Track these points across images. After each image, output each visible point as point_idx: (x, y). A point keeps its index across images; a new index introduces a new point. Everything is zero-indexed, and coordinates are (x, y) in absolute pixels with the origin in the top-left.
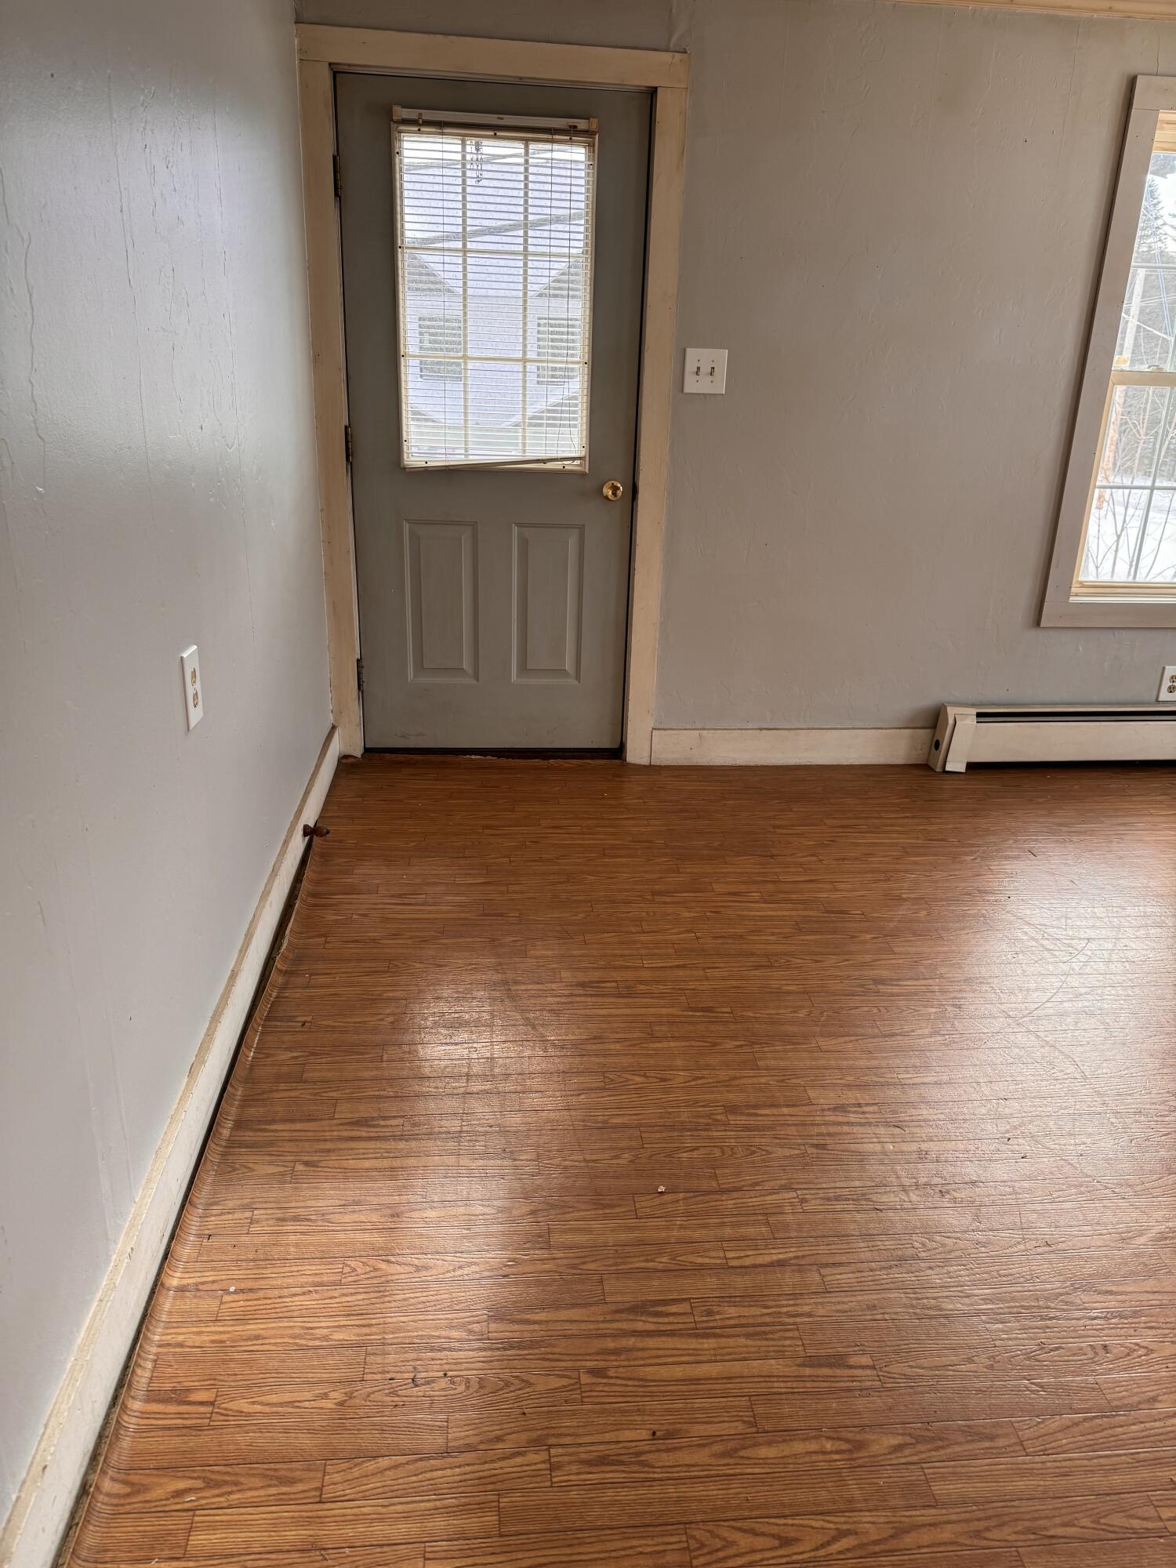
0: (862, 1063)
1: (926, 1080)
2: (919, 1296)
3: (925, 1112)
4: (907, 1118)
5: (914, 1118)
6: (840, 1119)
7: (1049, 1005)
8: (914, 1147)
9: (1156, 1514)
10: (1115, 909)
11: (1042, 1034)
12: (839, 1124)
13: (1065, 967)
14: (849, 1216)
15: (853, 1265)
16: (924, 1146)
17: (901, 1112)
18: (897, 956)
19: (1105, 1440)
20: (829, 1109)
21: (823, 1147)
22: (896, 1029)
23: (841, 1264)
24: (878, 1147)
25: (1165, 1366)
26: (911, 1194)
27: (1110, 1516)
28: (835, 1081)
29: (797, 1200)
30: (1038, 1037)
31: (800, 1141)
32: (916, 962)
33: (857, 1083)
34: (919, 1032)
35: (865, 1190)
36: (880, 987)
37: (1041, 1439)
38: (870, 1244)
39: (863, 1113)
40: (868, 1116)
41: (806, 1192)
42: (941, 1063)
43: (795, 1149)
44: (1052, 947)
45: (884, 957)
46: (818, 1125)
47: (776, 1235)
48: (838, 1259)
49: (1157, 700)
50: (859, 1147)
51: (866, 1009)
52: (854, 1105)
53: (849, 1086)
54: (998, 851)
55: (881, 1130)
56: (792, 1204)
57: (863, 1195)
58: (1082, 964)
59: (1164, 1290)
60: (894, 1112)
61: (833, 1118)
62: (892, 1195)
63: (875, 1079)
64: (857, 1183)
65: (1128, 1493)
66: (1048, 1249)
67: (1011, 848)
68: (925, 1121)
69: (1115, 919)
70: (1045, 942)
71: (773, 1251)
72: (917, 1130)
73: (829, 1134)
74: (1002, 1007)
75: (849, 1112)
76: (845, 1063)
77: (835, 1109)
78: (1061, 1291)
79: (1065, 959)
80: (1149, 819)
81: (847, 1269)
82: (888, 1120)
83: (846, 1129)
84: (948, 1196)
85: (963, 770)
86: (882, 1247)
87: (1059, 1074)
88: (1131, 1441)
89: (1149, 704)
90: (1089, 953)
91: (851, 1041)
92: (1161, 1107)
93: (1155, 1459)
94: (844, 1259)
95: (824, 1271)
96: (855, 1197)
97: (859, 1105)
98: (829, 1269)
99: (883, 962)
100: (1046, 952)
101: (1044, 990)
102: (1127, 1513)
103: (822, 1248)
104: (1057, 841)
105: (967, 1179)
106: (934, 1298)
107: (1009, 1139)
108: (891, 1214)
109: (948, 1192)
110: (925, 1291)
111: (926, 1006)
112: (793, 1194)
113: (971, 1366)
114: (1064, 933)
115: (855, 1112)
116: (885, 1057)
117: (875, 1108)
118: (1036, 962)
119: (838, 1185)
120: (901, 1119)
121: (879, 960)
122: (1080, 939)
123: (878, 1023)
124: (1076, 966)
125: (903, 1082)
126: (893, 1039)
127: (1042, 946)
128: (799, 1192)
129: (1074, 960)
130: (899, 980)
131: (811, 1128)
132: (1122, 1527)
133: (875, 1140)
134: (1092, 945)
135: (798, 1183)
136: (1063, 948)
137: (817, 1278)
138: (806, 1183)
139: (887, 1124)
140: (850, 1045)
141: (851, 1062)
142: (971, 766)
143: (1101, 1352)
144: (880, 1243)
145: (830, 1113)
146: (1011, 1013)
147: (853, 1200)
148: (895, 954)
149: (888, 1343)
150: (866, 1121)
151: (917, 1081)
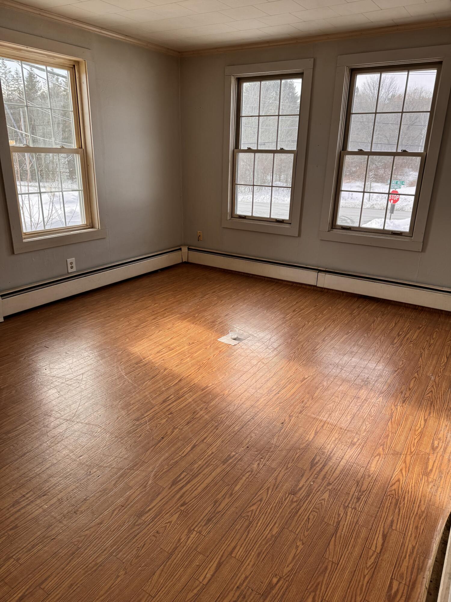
0: (16, 476)
1: (47, 466)
2: (87, 565)
3: (54, 480)
4: (47, 488)
5: (50, 486)
6: (18, 508)
7: (80, 408)
8: (55, 500)
9: (199, 582)
10: (86, 358)
11: (83, 421)
12: (19, 510)
13: (79, 389)
14: (42, 552)
15: (54, 573)
16: (59, 497)
17: (43, 487)
18: (11, 417)
19: (173, 569)
20: (11, 507)
21: (16, 527)
22: (25, 450)
23: (49, 577)
24: (41, 510)
25: (177, 524)
26: (64, 522)
27: (187, 596)
28: (8, 492)
29: (15, 561)
30: (82, 423)
31: (3, 532)
32: (20, 415)
33: (18, 486)
34: (35, 447)
35: (44, 534)
36: (9, 435)
37: (155, 587)
38: (57, 557)
39: (27, 498)
40: (30, 499)
41: (17, 554)
42: (51, 455)
43: (3, 537)
44: (71, 383)
45: (4, 420)
46: (9, 517)
47: (12, 587)
48: (46, 576)
49: (68, 273)
50: (33, 515)
51: (7, 449)
52: (21, 498)
53: (15, 490)
54: (33, 351)
55: (38, 501)
56: (13, 565)
57: (44, 537)
58: (84, 385)
59: (164, 496)
60: (40, 489)
61: (15, 510)
62: (56, 528)
63: (26, 479)
64: (39, 533)
65: (188, 582)
66: (124, 507)
67: (37, 348)
68: (54, 485)
69: (88, 362)
70: (67, 382)
71: (15, 596)
72: (54, 491)
73: (16, 519)
74: (63, 418)
75: (21, 502)
76: (9, 480)
77: (13, 505)
78: (135, 521)
79: (78, 386)
80: (82, 318)
81: (52, 577)
82: (39, 495)
83: (23, 511)
84: (78, 512)
85: (3, 321)
86: (63, 555)
87: (96, 434)
88: (180, 562)
89: (66, 275)
90: (85, 379)
91: (7, 468)
92: (134, 427)
93: (189, 562)
94: (49, 573)
95: (42, 587)
96: (40, 541)
97: (24, 496)
98: (45, 583)
99: (5, 423)
100: (70, 386)
101: (76, 402)
102: (192, 590)
103: (37, 576)
104: (54, 339)
105: (82, 500)
106: (93, 561)
107: (90, 472)
108: (59, 537)
109: (77, 511)
110: (88, 561)
111: (33, 433)
112: (12, 560)
113: (119, 579)
114: (72, 376)
115: (23, 501)
116: (25, 467)
117: (31, 493)
118: (68, 392)
119: (30, 540)
120: (44, 491)
121: (3, 423)
122: (79, 375)
123: (15, 452)
124: (83, 387)
125: (38, 473)
126: (25, 456)
127: (67, 384)
128: (14, 557)
129: (81, 385)
130: (16, 428)
131: (6, 521)
132: (192, 597)
133: (38, 508)
134: (85, 376)
135: (12, 553)
136: (75, 382)
137: (41, 591)
138: (16, 550)
139: (40, 497)
140: (7, 470)
141: (11, 478)
142: (6, 318)
143: (158, 535)
144: (60, 554)
145: (12, 509)
146: (68, 419)
147: (40, 542)
148: (9, 416)
149: (84, 597)
150: (29, 501)
151: (43, 469)
